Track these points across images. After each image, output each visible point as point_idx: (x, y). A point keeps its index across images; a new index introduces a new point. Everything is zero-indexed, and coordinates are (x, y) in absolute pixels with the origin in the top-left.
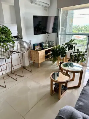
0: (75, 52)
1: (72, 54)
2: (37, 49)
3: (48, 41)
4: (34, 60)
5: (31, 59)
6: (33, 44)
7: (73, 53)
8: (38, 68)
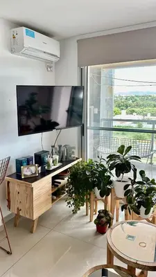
0: (136, 181)
1: (130, 187)
2: (28, 173)
3: (60, 147)
4: (19, 210)
5: (9, 207)
6: (17, 160)
7: (133, 185)
8: (32, 232)
